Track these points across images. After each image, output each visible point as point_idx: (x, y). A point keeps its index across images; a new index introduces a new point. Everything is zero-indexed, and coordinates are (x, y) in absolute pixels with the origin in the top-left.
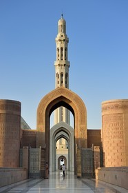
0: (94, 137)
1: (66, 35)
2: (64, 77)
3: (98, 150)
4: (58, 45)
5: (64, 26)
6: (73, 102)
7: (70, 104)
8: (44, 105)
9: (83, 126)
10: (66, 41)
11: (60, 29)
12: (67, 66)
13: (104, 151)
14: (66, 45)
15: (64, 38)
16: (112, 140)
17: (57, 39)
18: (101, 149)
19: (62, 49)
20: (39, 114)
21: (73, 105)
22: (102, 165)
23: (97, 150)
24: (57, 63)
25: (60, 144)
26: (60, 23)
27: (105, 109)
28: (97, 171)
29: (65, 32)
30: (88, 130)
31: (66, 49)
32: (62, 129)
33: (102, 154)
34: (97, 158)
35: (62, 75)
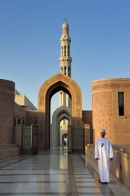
0: (87, 116)
1: (68, 36)
2: (67, 70)
3: (89, 127)
4: (63, 44)
5: (67, 29)
7: (68, 88)
10: (69, 41)
11: (64, 31)
12: (70, 61)
13: (94, 128)
14: (69, 44)
15: (67, 38)
16: (102, 118)
17: (62, 39)
18: (91, 126)
19: (65, 47)
20: (40, 97)
21: (70, 89)
22: (92, 142)
23: (87, 127)
24: (61, 59)
25: (64, 124)
26: (64, 26)
27: (95, 88)
28: (86, 148)
29: (68, 33)
30: (83, 111)
31: (69, 47)
32: (64, 112)
33: (92, 130)
34: (87, 134)
35: (65, 68)
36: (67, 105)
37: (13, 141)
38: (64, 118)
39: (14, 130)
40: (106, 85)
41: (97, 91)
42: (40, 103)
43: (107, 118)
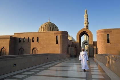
0: (95, 44)
2: (87, 27)
6: (88, 33)
8: (79, 34)
9: (91, 40)
10: (87, 16)
11: (85, 13)
12: (88, 23)
13: (98, 48)
14: (87, 17)
15: (87, 15)
16: (100, 44)
17: (85, 16)
18: (97, 47)
22: (97, 53)
23: (95, 47)
24: (85, 23)
25: (86, 47)
26: (85, 11)
28: (95, 55)
29: (87, 13)
30: (93, 42)
31: (87, 19)
32: (86, 42)
33: (97, 49)
34: (95, 50)
35: (86, 26)
36: (87, 40)
37: (68, 53)
38: (86, 44)
39: (68, 49)
40: (102, 32)
41: (99, 34)
42: (77, 39)
43: (103, 44)
